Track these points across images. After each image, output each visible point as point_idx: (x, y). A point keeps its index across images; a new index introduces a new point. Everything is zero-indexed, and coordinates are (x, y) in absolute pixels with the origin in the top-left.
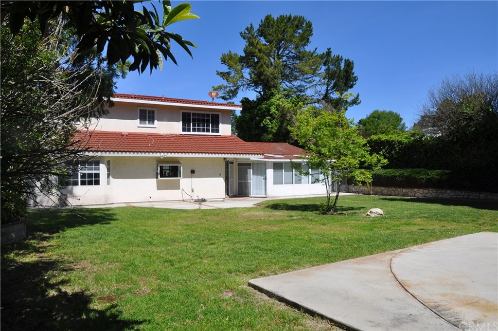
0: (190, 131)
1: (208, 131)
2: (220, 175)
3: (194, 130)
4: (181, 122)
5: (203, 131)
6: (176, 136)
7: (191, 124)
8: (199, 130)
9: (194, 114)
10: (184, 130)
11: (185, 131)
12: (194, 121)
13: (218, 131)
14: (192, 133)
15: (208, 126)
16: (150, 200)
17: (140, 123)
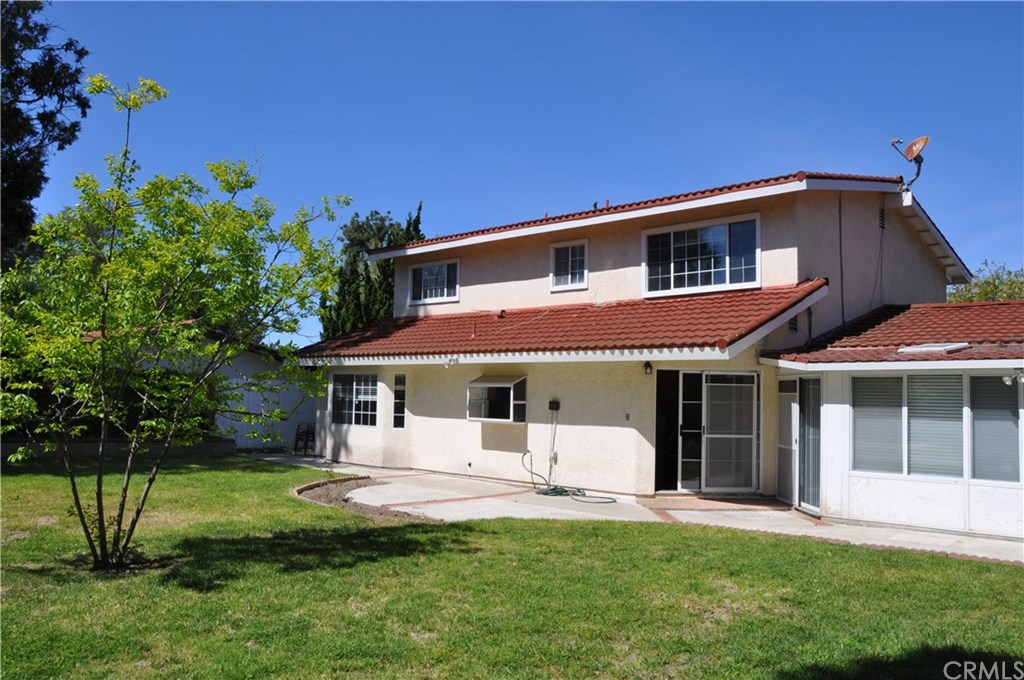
0: (669, 288)
1: (720, 279)
2: (626, 420)
3: (679, 283)
4: (644, 264)
5: (706, 280)
6: (633, 305)
7: (672, 265)
8: (693, 281)
9: (679, 235)
10: (653, 286)
11: (656, 289)
12: (679, 253)
13: (751, 275)
14: (674, 291)
15: (719, 263)
16: (470, 471)
17: (558, 283)
